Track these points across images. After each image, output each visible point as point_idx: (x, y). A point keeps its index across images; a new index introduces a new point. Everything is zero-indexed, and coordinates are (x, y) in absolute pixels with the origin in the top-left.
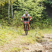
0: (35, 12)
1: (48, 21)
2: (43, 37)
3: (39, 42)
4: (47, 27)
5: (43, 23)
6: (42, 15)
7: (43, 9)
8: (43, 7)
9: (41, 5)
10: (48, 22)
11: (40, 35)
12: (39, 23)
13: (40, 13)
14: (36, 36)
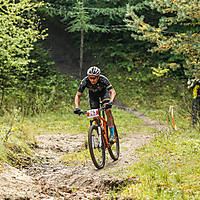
0: (6, 48)
1: (53, 84)
2: (36, 147)
3: (18, 164)
4: (52, 108)
5: (34, 91)
6: (33, 61)
7: (36, 40)
8: (36, 32)
9: (28, 23)
10: (54, 87)
11: (24, 136)
12: (19, 93)
13: (25, 55)
14: (9, 141)
